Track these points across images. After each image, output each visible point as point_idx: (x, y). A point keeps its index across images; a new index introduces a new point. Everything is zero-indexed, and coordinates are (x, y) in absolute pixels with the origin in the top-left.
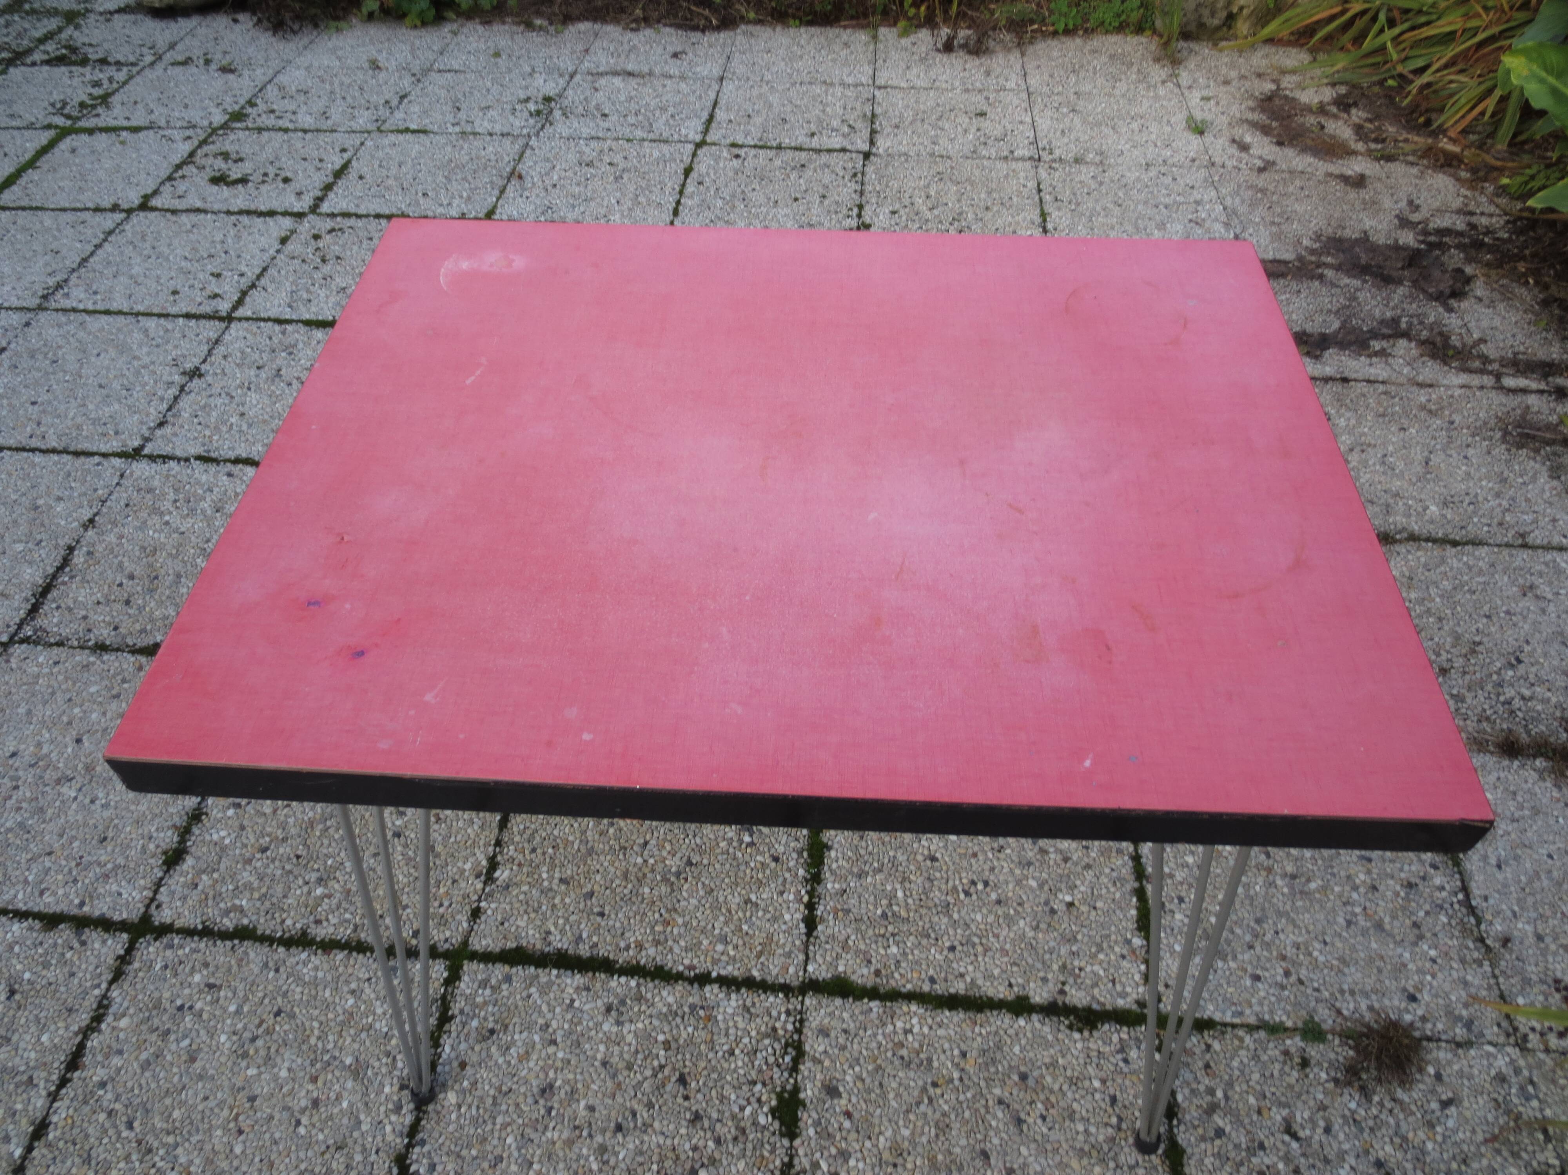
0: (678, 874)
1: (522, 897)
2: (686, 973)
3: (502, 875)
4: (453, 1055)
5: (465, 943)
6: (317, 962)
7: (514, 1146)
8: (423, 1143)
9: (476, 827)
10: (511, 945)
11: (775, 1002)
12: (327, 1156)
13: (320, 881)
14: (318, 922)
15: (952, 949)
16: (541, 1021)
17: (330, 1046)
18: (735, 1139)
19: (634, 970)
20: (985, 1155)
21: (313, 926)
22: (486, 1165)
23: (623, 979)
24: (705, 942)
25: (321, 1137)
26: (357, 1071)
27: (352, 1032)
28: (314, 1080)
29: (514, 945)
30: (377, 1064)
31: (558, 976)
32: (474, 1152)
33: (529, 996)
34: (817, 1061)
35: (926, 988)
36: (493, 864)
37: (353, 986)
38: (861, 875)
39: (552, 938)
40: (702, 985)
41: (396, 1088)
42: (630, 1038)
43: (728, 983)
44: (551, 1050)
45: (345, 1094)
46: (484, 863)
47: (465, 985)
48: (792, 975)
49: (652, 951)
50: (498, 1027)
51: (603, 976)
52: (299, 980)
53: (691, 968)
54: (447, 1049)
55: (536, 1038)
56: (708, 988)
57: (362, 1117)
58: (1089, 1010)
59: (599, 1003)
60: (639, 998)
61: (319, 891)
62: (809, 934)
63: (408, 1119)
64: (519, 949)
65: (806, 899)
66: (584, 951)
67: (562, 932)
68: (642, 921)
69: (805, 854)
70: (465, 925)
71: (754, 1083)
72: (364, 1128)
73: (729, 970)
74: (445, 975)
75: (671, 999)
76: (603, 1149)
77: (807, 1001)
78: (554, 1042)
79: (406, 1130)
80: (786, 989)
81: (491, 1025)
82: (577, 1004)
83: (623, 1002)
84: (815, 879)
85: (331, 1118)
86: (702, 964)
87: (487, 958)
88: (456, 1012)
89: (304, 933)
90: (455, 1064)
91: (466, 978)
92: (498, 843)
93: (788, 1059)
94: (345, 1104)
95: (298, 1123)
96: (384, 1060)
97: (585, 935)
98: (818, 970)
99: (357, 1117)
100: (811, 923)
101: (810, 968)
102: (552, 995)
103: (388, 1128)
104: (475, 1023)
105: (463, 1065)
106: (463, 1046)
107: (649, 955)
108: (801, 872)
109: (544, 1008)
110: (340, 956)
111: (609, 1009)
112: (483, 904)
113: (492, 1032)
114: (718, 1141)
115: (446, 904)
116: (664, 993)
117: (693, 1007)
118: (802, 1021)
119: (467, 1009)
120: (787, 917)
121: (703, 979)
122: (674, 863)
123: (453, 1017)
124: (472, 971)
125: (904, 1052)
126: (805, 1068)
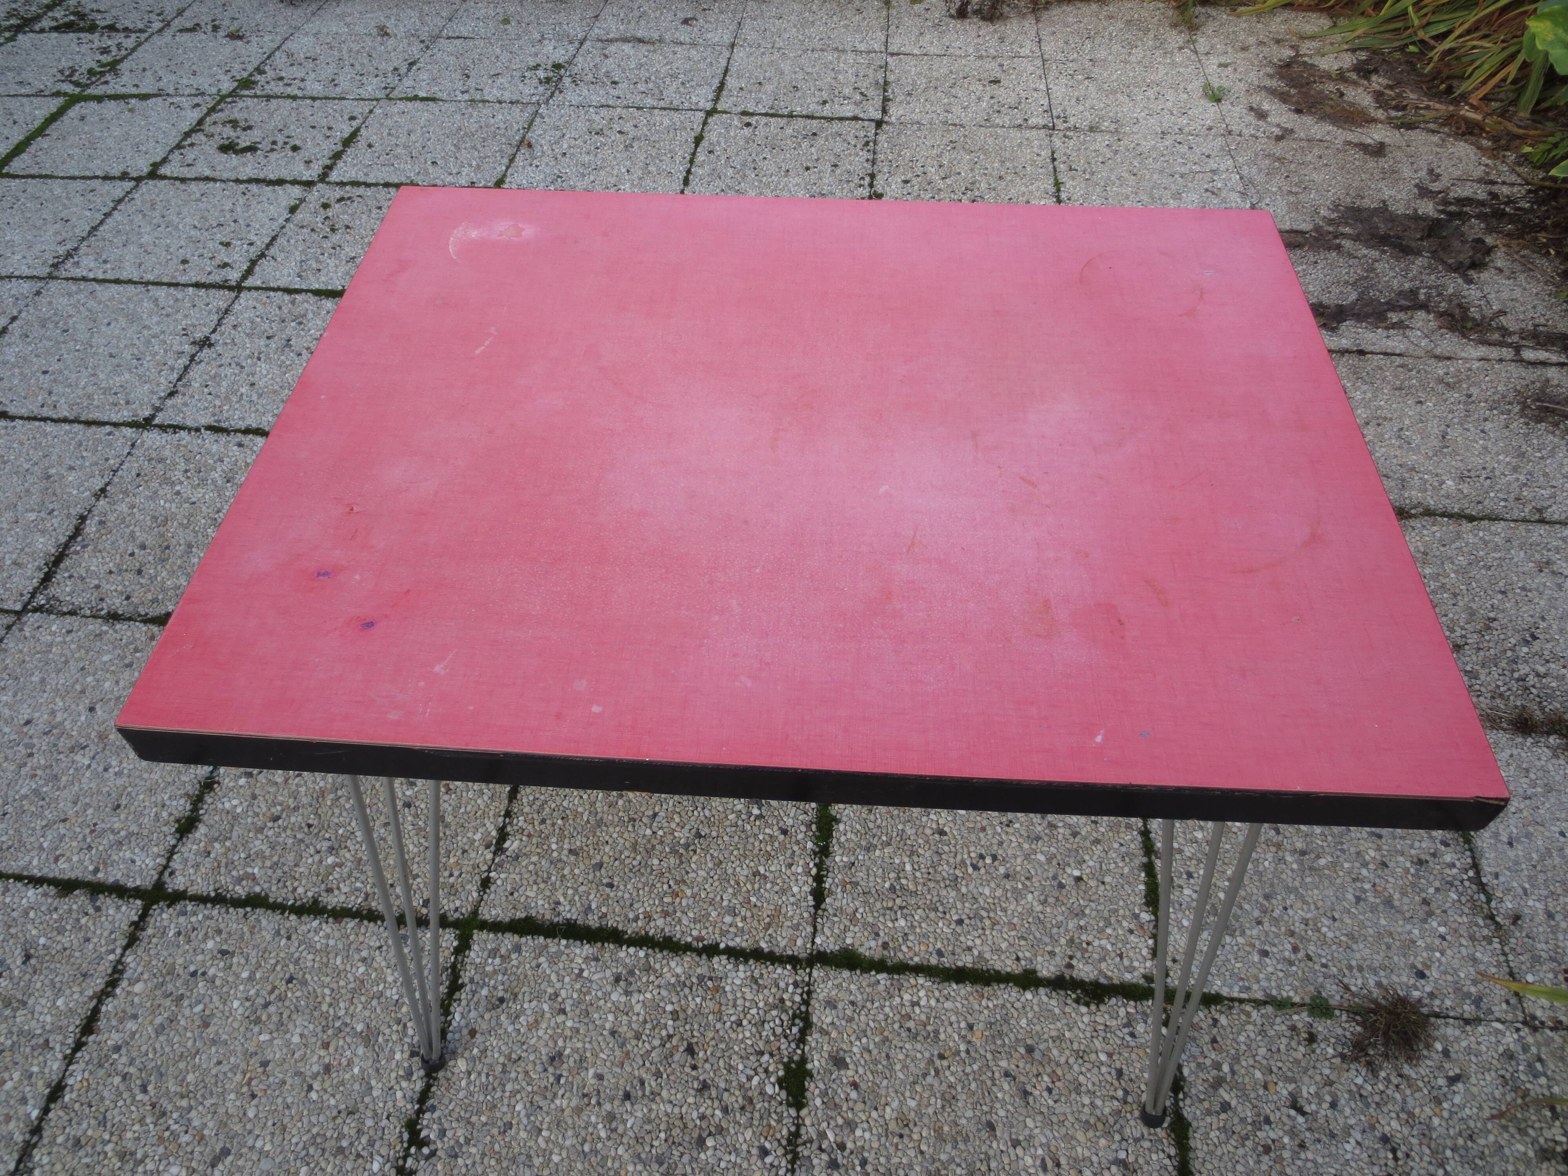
0: (687, 846)
1: (531, 868)
2: (695, 944)
3: (512, 845)
4: (463, 1023)
5: (475, 913)
6: (329, 930)
7: (523, 1113)
8: (433, 1109)
9: (486, 798)
10: (521, 915)
11: (783, 974)
12: (339, 1121)
13: (331, 849)
14: (329, 890)
15: (960, 922)
16: (550, 990)
17: (342, 1013)
18: (743, 1108)
19: (643, 941)
20: (991, 1127)
21: (324, 894)
22: (495, 1131)
23: (632, 950)
24: (714, 914)
25: (332, 1102)
26: (368, 1038)
27: (363, 999)
28: (326, 1046)
29: (523, 915)
30: (387, 1031)
31: (567, 947)
32: (483, 1119)
33: (538, 966)
34: (824, 1032)
35: (934, 961)
36: (503, 836)
37: (364, 954)
38: (869, 848)
39: (561, 908)
40: (710, 956)
41: (406, 1055)
42: (638, 1008)
43: (737, 955)
44: (560, 1018)
45: (356, 1060)
46: (494, 833)
47: (475, 954)
48: (800, 947)
49: (660, 922)
50: (507, 996)
51: (612, 946)
52: (311, 948)
53: (700, 939)
54: (457, 1017)
55: (546, 1007)
56: (716, 959)
57: (373, 1083)
58: (1096, 984)
59: (608, 973)
60: (648, 969)
61: (330, 860)
62: (817, 907)
63: (419, 1086)
64: (528, 920)
65: (814, 871)
66: (593, 921)
67: (572, 902)
68: (650, 892)
69: (814, 827)
70: (475, 895)
71: (762, 1053)
72: (375, 1093)
73: (738, 942)
74: (455, 943)
75: (679, 970)
76: (611, 1117)
77: (815, 973)
78: (563, 1011)
79: (416, 1096)
80: (794, 961)
81: (500, 994)
82: (585, 974)
83: (631, 973)
84: (823, 852)
85: (342, 1083)
86: (711, 936)
87: (497, 927)
88: (466, 980)
89: (316, 901)
90: (465, 1032)
91: (476, 947)
92: (508, 814)
93: (795, 1030)
94: (356, 1070)
95: (310, 1088)
96: (395, 1028)
97: (594, 906)
98: (826, 942)
99: (368, 1083)
100: (819, 895)
101: (818, 940)
102: (561, 965)
103: (399, 1094)
104: (484, 992)
105: (473, 1033)
106: (473, 1014)
107: (658, 926)
108: (810, 845)
109: (554, 977)
110: (351, 924)
111: (617, 979)
112: (492, 874)
113: (502, 1000)
114: (725, 1110)
115: (456, 873)
116: (673, 964)
117: (701, 978)
118: (809, 993)
119: (477, 978)
120: (795, 889)
121: (711, 951)
122: (682, 835)
123: (463, 985)
124: (481, 941)
125: (911, 1024)
126: (812, 1039)
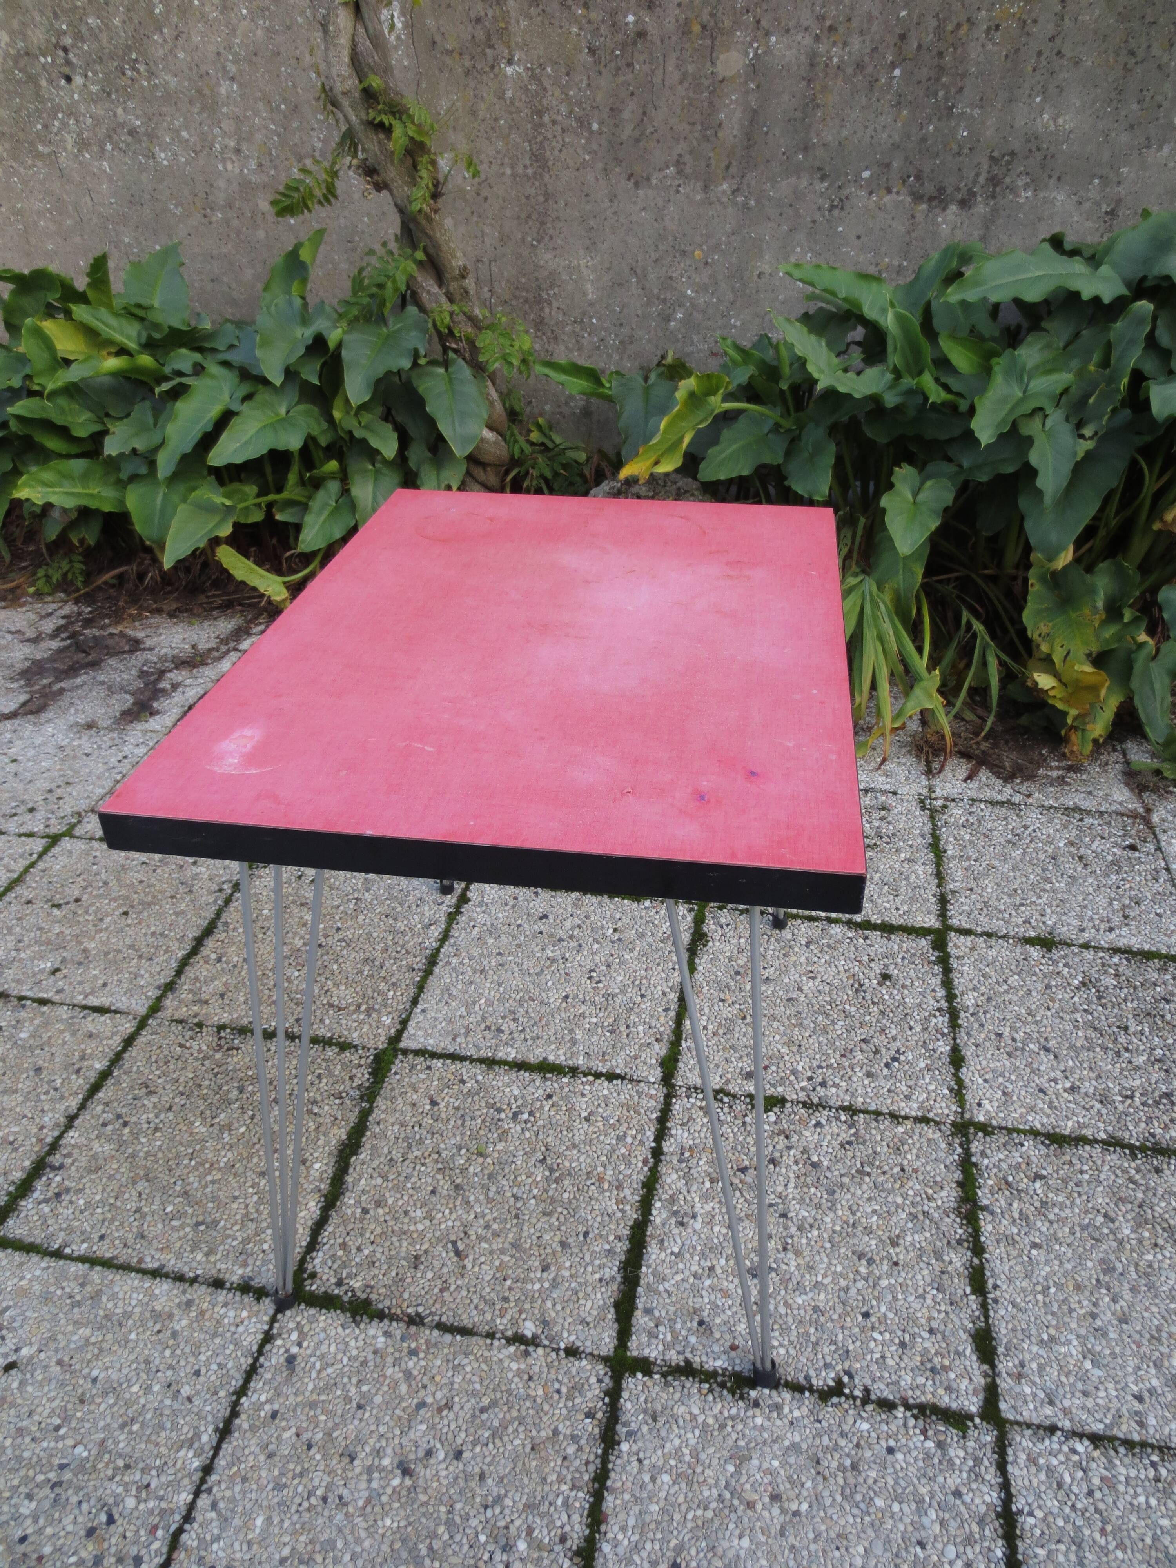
0: (552, 1171)
1: (559, 1307)
2: (650, 1165)
3: (529, 1329)
4: (724, 1357)
5: (605, 1360)
6: (616, 1528)
7: (804, 1297)
8: (807, 1378)
9: (466, 1361)
10: (611, 1315)
11: (678, 1106)
12: (827, 1473)
13: (507, 1548)
14: (563, 1540)
15: (642, 996)
16: (691, 1280)
17: (715, 1492)
18: (787, 1137)
19: (646, 1205)
20: (789, 1000)
21: (569, 1543)
22: (822, 1319)
23: (654, 1212)
24: (623, 1150)
25: (809, 1484)
26: (740, 1458)
27: (699, 1470)
28: (750, 1505)
29: (612, 1310)
30: (734, 1436)
31: (648, 1267)
32: (812, 1330)
33: (666, 1291)
34: (728, 1081)
35: (672, 1014)
36: (518, 1339)
37: (647, 1478)
38: (574, 1042)
39: (607, 1276)
40: (662, 1153)
41: (757, 1411)
42: (708, 1207)
43: (661, 1134)
44: (719, 1271)
45: (765, 1465)
46: (512, 1349)
47: (653, 1352)
48: (658, 1092)
49: (627, 1192)
50: (696, 1318)
51: (650, 1228)
52: (637, 1548)
53: (645, 1162)
54: (719, 1363)
55: (708, 1282)
56: (665, 1149)
57: (787, 1443)
58: (693, 934)
59: (676, 1231)
60: (673, 1200)
61: (522, 1546)
62: (623, 1078)
63: (787, 1395)
64: (617, 1305)
65: (591, 1078)
66: (622, 1247)
67: (601, 1267)
68: (597, 1200)
69: (549, 1075)
70: (584, 1362)
71: (744, 1123)
72: (797, 1439)
73: (650, 1134)
74: (639, 1375)
75: (675, 1176)
76: (800, 1228)
77: (680, 1083)
78: (712, 1269)
79: (797, 1395)
80: (669, 1098)
81: (695, 1324)
82: (676, 1250)
83: (675, 1213)
84: (574, 1071)
85: (789, 1479)
86: (643, 1152)
87: (624, 1334)
88: (681, 1357)
89: (578, 1553)
90: (733, 1354)
91: (646, 1352)
92: (491, 1335)
93: (726, 1099)
94: (776, 1463)
95: (796, 1513)
96: (729, 1429)
97: (607, 1247)
98: (656, 1074)
99: (788, 1448)
100: (611, 1077)
101: (652, 1080)
102: (667, 1271)
103: (797, 1413)
104: (693, 1339)
105: (734, 1348)
106: (716, 1348)
107: (632, 1195)
108: (565, 1080)
109: (678, 1277)
110: (610, 1502)
111: (682, 1224)
112: (562, 1345)
113: (701, 1323)
114: (789, 1148)
115: (557, 1386)
116: (669, 1181)
117: (680, 1161)
118: (696, 1088)
119: (679, 1348)
120: (606, 1092)
121: (657, 1153)
122: (540, 1174)
123: (687, 1362)
124: (639, 1346)
125: (721, 1032)
126: (731, 1088)
